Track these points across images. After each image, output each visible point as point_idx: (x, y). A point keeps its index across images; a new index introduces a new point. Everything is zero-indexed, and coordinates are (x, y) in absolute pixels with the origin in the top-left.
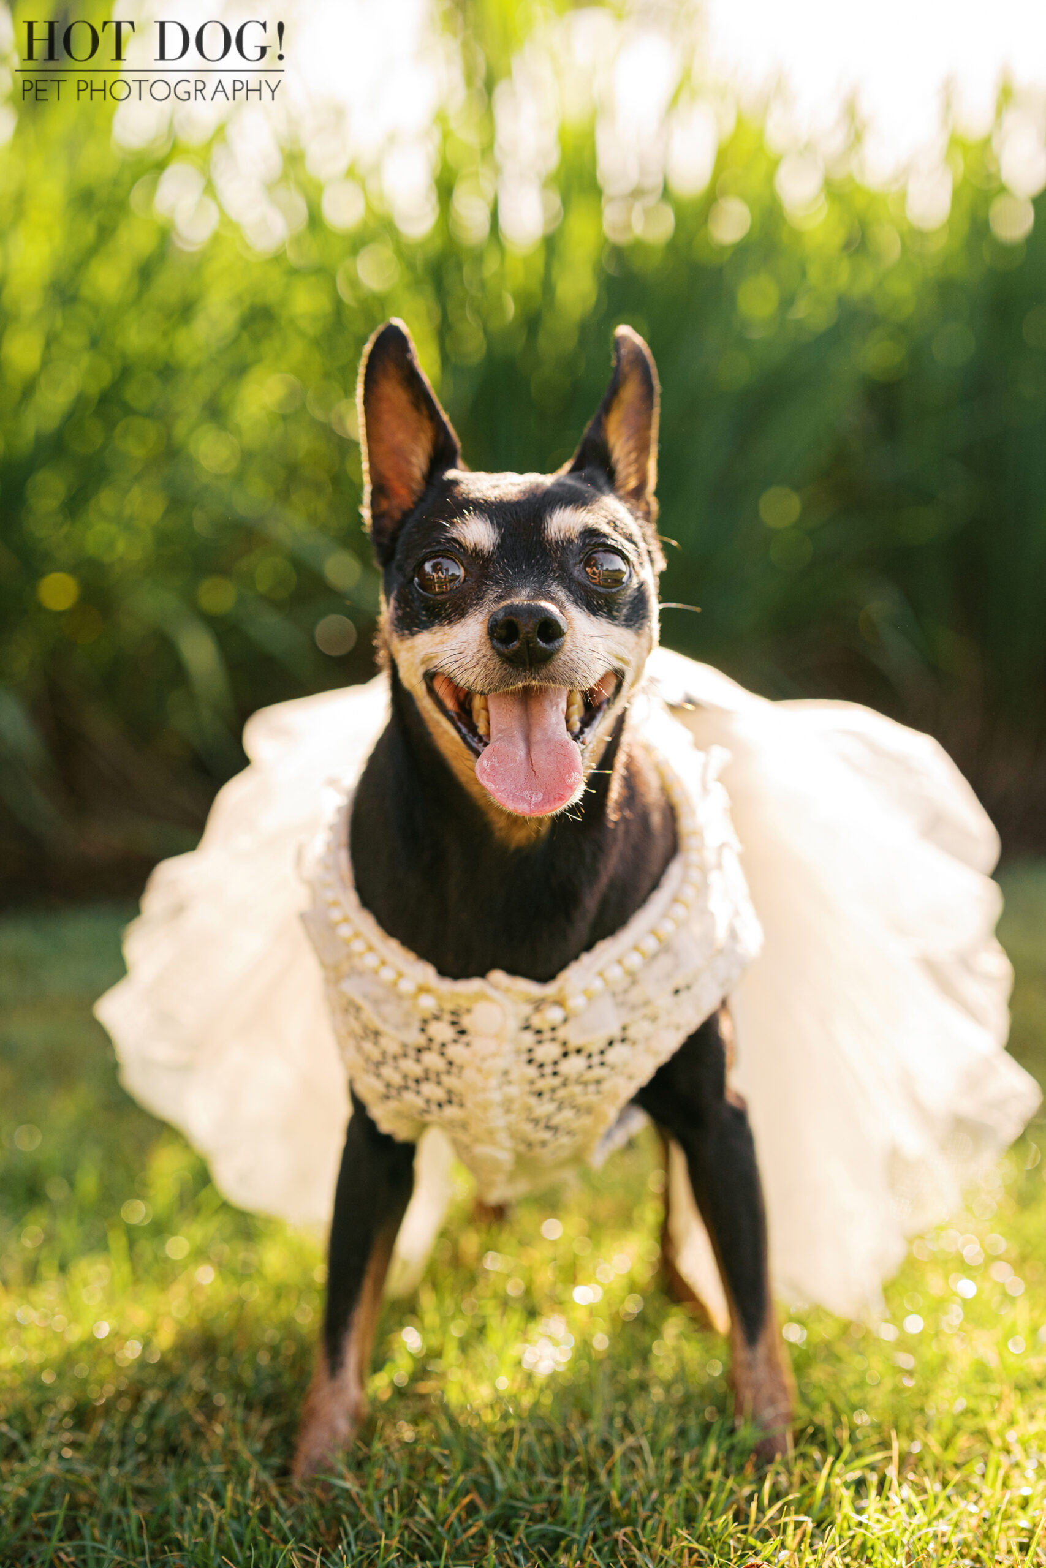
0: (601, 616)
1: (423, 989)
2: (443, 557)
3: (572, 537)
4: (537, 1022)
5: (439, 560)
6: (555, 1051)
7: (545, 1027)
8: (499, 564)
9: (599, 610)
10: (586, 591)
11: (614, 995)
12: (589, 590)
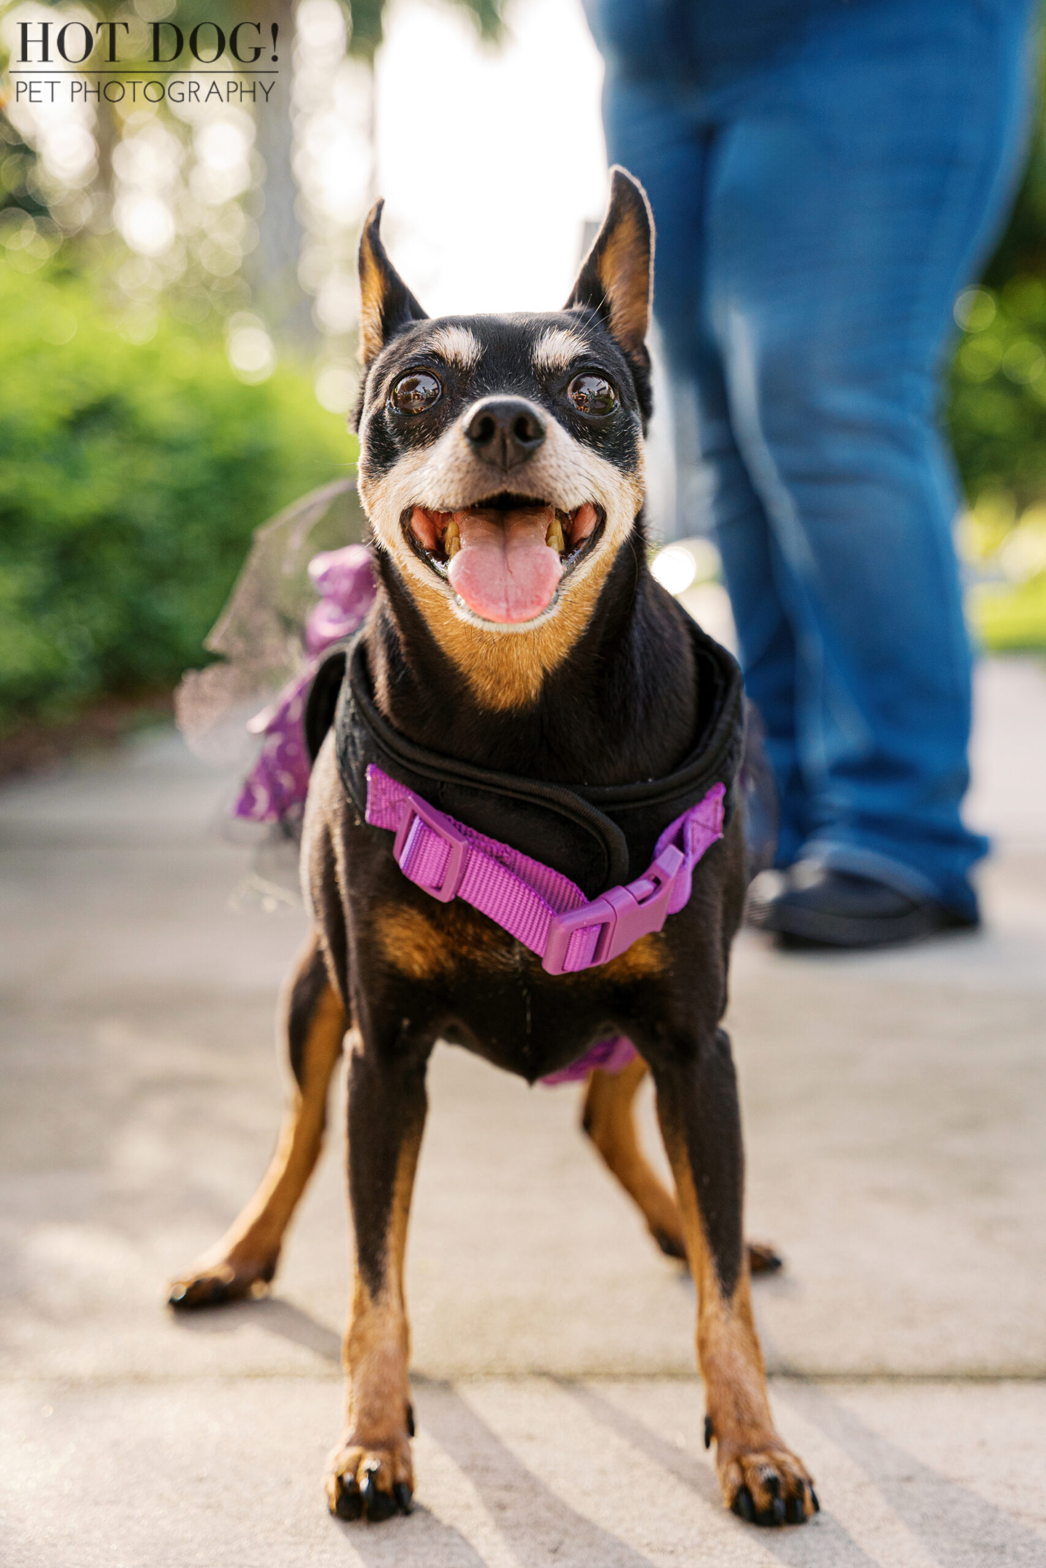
0: (585, 443)
2: (420, 373)
3: (562, 365)
5: (417, 377)
8: (477, 382)
9: (582, 437)
10: (570, 416)
12: (573, 414)
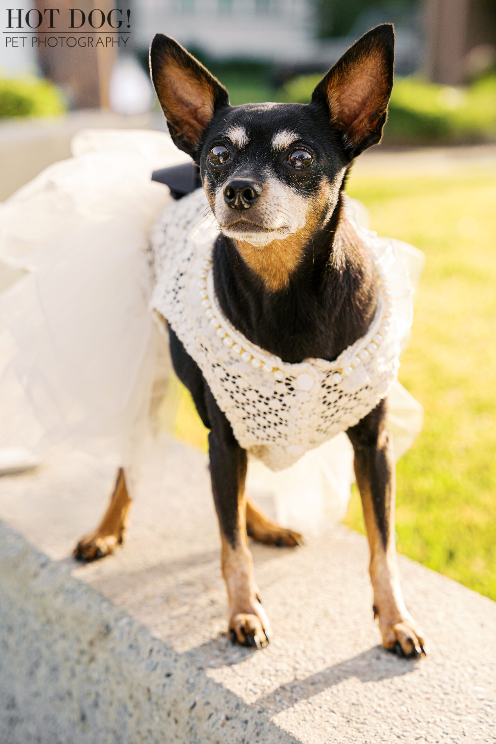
1: (276, 369)
4: (328, 383)
6: (336, 395)
7: (332, 384)
11: (364, 365)
